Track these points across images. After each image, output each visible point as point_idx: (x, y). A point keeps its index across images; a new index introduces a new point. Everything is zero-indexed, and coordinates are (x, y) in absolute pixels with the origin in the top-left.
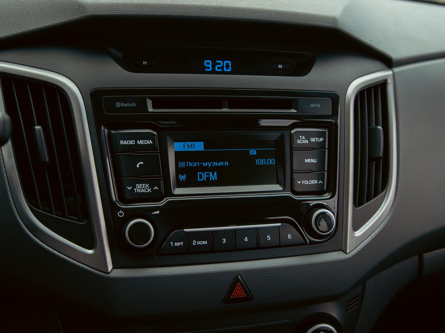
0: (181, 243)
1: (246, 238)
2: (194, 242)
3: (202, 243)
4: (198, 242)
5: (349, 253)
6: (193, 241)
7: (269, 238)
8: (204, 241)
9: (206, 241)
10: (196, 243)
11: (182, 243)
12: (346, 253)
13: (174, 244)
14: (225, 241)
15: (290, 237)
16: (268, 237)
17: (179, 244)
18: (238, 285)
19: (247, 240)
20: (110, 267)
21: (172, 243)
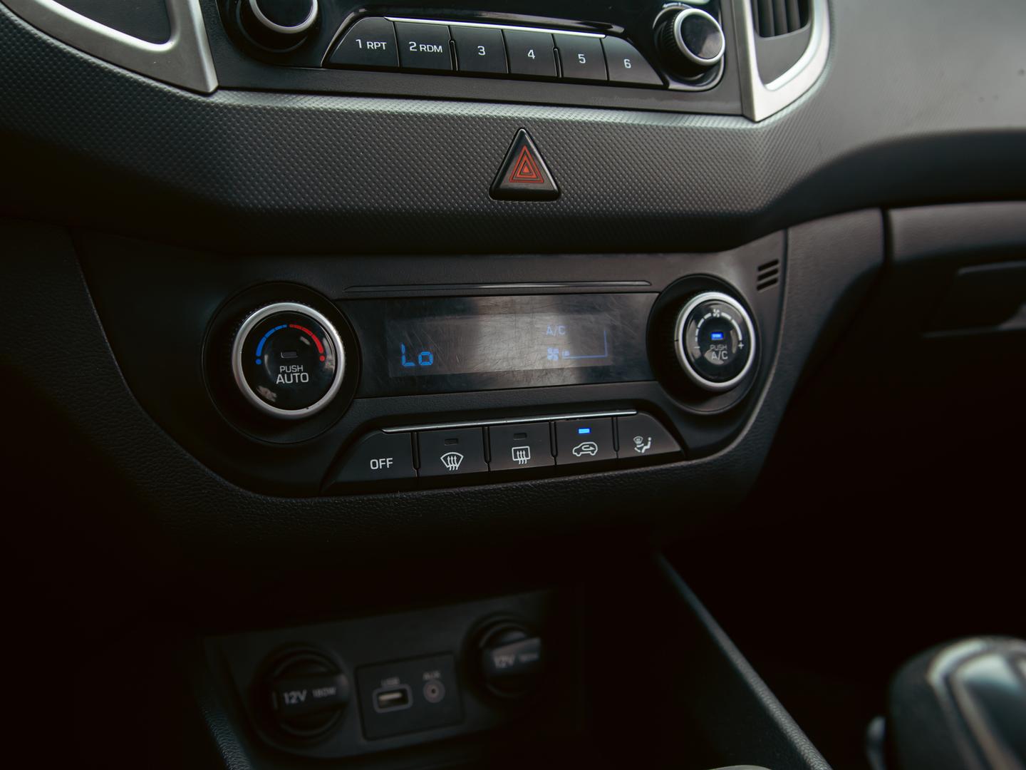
0: (382, 45)
1: (531, 51)
2: (413, 44)
3: (430, 48)
4: (421, 46)
5: (759, 122)
6: (410, 43)
7: (582, 60)
8: (435, 46)
9: (440, 47)
10: (418, 47)
11: (384, 44)
12: (752, 120)
13: (364, 44)
14: (483, 50)
15: (628, 65)
16: (580, 58)
17: (377, 44)
18: (523, 151)
19: (533, 56)
20: (212, 83)
21: (360, 41)
